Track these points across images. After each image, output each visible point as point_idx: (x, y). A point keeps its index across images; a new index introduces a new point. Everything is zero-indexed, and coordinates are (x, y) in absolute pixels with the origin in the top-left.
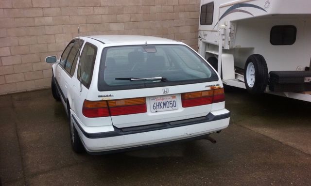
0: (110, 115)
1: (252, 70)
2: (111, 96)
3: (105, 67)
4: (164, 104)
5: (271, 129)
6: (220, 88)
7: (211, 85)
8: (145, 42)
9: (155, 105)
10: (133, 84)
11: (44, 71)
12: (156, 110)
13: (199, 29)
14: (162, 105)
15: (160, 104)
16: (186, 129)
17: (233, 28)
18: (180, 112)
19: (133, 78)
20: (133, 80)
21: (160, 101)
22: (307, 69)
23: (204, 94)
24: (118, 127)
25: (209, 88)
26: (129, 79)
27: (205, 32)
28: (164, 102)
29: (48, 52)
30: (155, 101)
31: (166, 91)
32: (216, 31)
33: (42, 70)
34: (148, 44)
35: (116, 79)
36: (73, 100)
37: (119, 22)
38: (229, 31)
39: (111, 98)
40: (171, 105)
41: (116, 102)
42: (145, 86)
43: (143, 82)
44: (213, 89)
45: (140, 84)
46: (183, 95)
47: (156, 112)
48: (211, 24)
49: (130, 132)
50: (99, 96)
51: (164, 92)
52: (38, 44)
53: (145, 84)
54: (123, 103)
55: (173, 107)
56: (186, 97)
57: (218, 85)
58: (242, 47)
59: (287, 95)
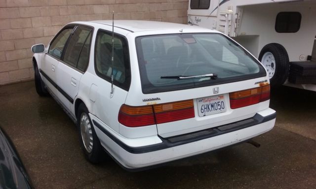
0: (156, 123)
1: (267, 61)
2: (157, 99)
3: (145, 63)
4: (212, 106)
5: (295, 125)
6: (268, 85)
7: (259, 81)
8: (180, 29)
9: (203, 108)
10: (181, 83)
11: (19, 61)
12: (203, 114)
13: (188, 13)
14: (210, 107)
15: (208, 106)
16: (237, 134)
17: (239, 14)
18: (229, 115)
19: (181, 76)
20: (181, 79)
21: (208, 103)
22: (309, 58)
23: (253, 93)
24: (164, 137)
25: (258, 86)
26: (177, 78)
27: (197, 17)
28: (211, 104)
29: (24, 38)
30: (202, 103)
31: (216, 90)
32: (216, 17)
33: (17, 60)
34: (184, 32)
35: (162, 78)
36: (93, 102)
37: (103, 5)
38: (236, 17)
39: (158, 102)
40: (219, 107)
41: (163, 106)
42: (195, 85)
43: (191, 81)
44: (262, 86)
45: (189, 83)
46: (231, 95)
47: (205, 115)
48: (207, 8)
49: (179, 143)
50: (145, 101)
51: (215, 92)
52: (12, 29)
53: (194, 83)
54: (171, 108)
55: (222, 109)
56: (236, 98)
57: (266, 81)
58: (247, 34)
59: (305, 87)
